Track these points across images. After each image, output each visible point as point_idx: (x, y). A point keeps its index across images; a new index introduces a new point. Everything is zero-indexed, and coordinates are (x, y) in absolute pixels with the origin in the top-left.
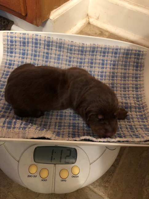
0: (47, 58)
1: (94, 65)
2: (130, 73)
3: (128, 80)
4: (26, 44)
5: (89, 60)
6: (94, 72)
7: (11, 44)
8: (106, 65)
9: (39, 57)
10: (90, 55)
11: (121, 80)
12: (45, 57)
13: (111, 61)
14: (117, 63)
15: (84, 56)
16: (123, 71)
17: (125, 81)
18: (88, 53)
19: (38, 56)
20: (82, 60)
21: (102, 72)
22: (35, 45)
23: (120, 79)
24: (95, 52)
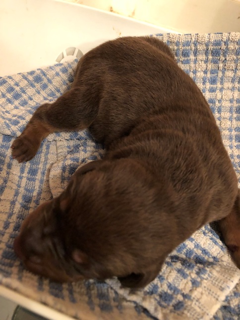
11: (231, 119)
13: (205, 72)
14: (220, 74)
23: (228, 115)
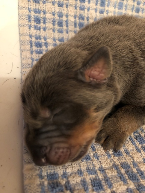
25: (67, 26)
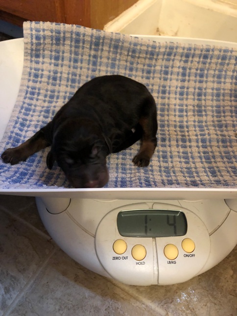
0: (95, 64)
1: (169, 76)
2: (226, 88)
3: (224, 100)
4: (62, 42)
5: (162, 67)
6: (170, 87)
7: (37, 41)
8: (189, 76)
9: (82, 63)
10: (164, 60)
12: (91, 63)
13: (197, 70)
14: (206, 72)
15: (154, 61)
16: (216, 85)
17: (219, 101)
18: (160, 57)
19: (79, 61)
20: (151, 67)
21: (182, 87)
22: (76, 43)
23: (210, 97)
24: (173, 54)
25: (60, 81)
